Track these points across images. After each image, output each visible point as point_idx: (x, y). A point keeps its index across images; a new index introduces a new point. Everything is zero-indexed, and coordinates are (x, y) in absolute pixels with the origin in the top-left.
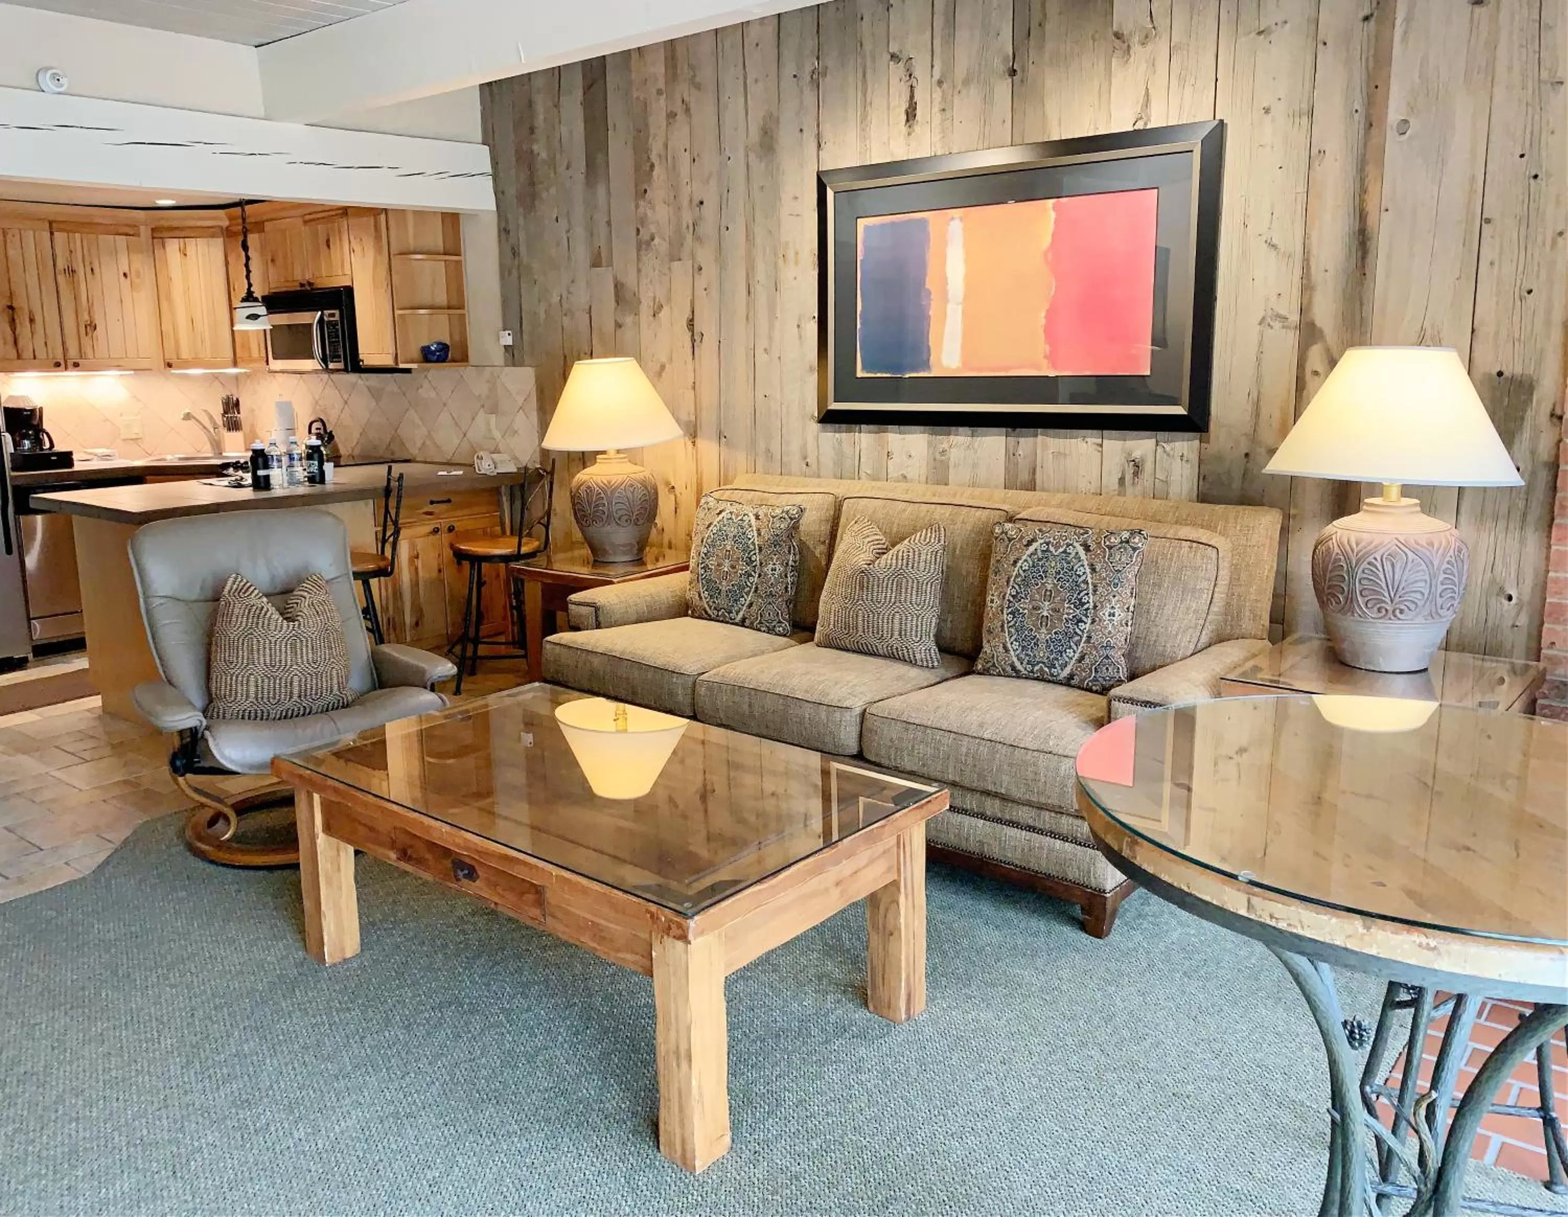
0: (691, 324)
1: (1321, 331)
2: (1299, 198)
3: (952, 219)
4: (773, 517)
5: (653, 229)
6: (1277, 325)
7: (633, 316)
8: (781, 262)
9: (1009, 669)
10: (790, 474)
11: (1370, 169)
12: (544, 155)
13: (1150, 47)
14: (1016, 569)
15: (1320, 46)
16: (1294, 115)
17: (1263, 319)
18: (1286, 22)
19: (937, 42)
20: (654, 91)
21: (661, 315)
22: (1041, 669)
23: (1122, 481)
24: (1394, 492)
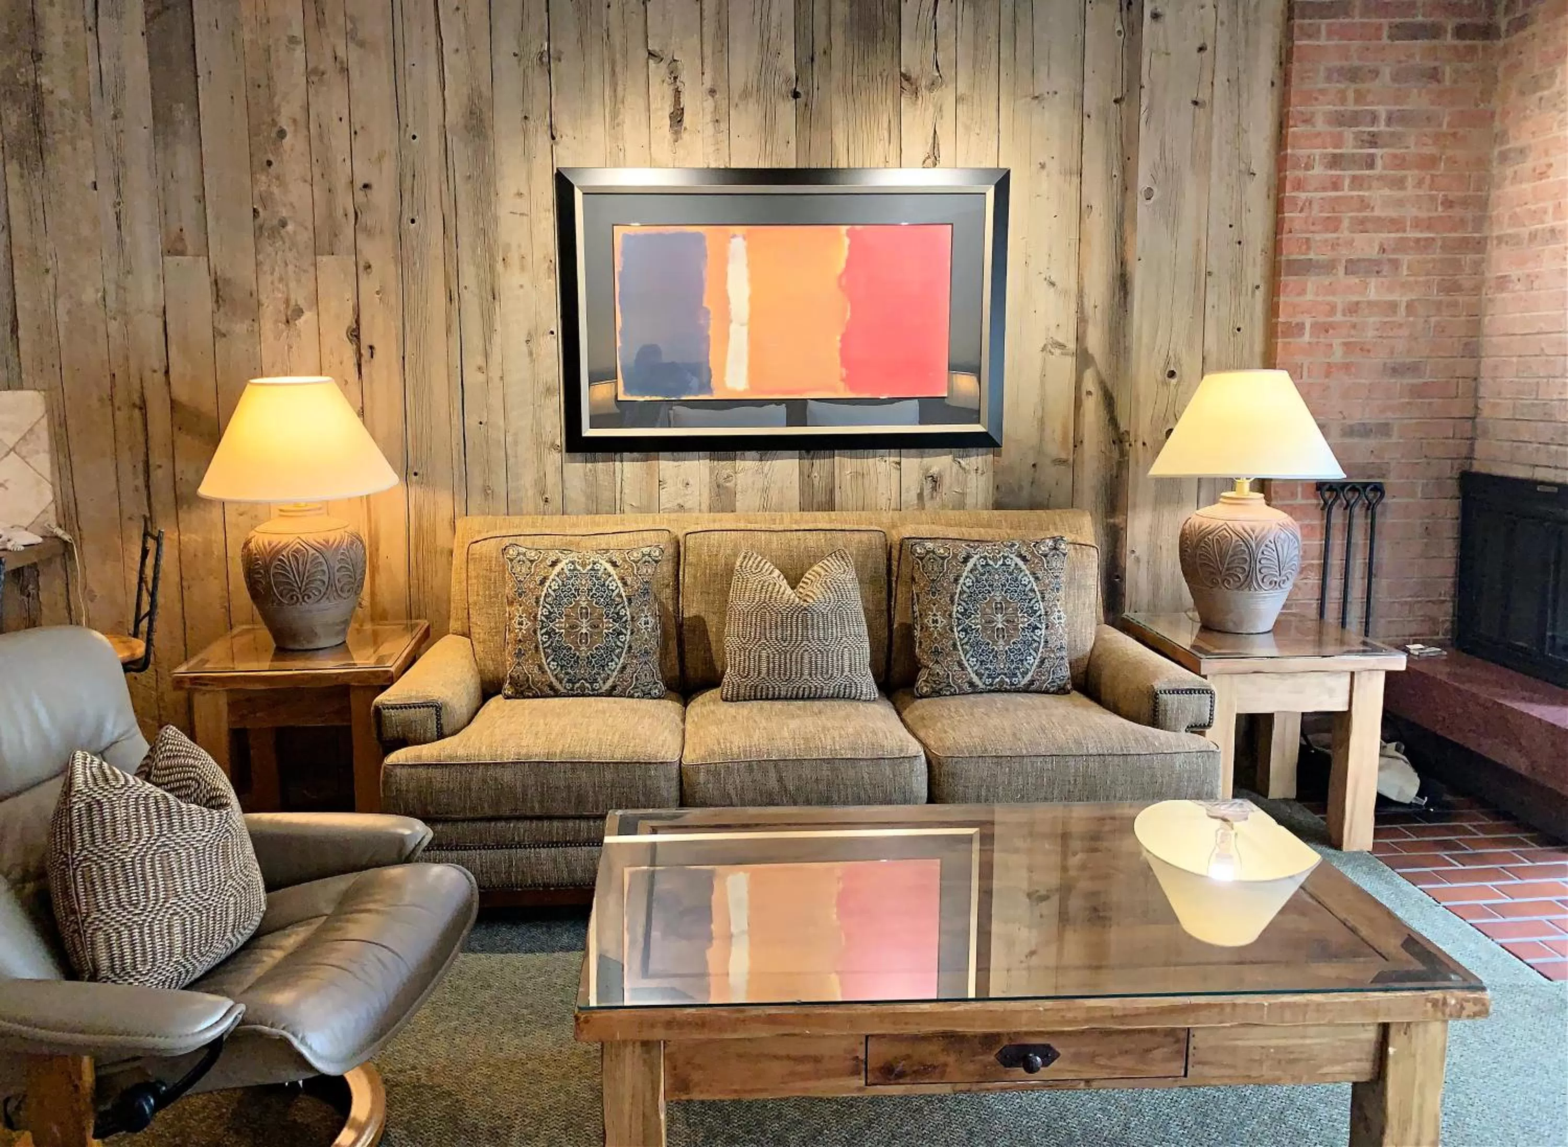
0: (355, 334)
1: (1093, 358)
2: (1073, 243)
3: (734, 236)
4: (636, 562)
5: (284, 213)
6: (1057, 351)
7: (248, 322)
8: (499, 266)
9: (966, 687)
10: (520, 513)
11: (1127, 226)
12: (63, 93)
13: (936, 93)
14: (959, 586)
15: (1085, 118)
16: (1066, 173)
17: (1045, 345)
18: (1056, 93)
19: (708, 51)
20: (284, 39)
21: (300, 322)
22: (1002, 681)
23: (920, 496)
24: (1246, 486)
